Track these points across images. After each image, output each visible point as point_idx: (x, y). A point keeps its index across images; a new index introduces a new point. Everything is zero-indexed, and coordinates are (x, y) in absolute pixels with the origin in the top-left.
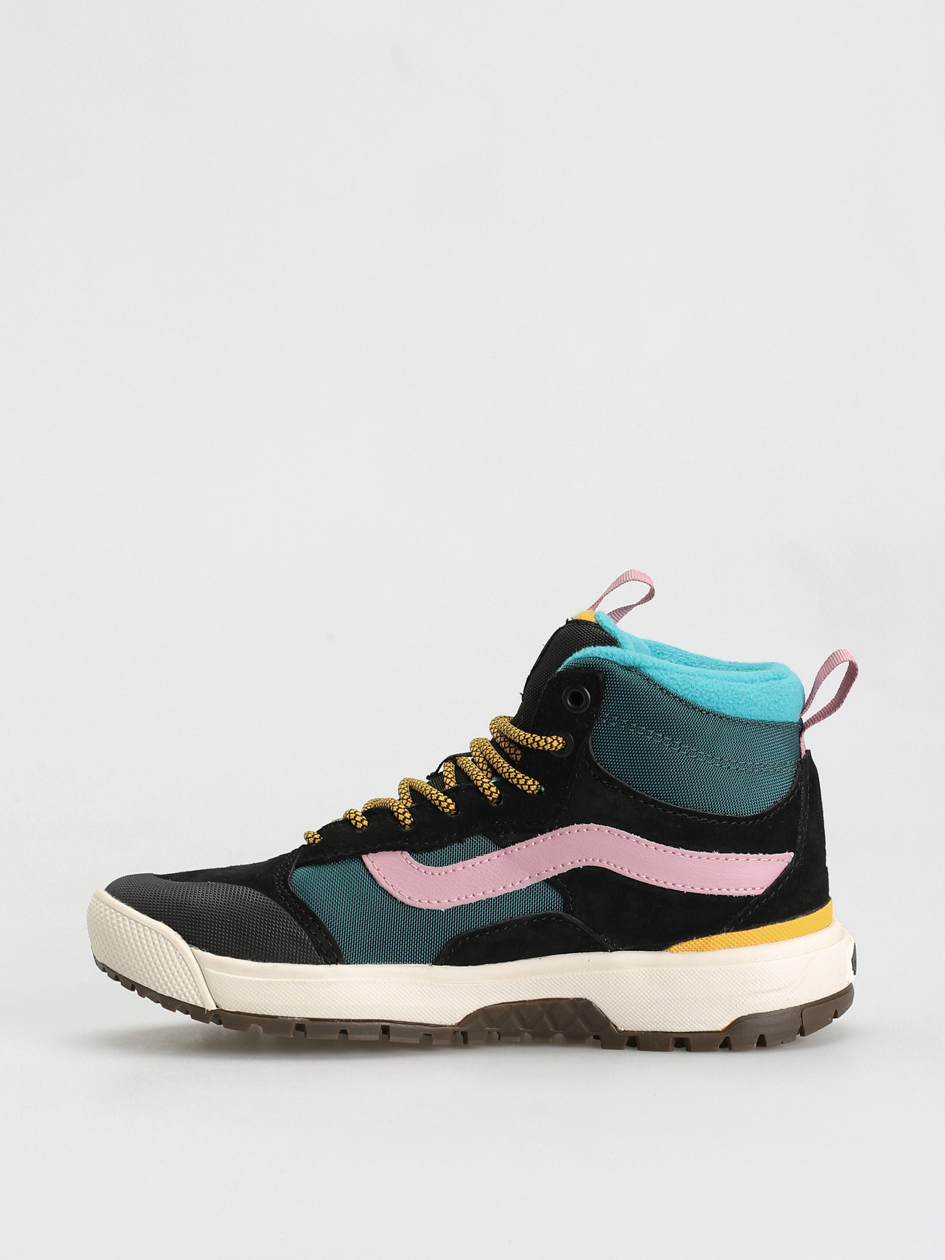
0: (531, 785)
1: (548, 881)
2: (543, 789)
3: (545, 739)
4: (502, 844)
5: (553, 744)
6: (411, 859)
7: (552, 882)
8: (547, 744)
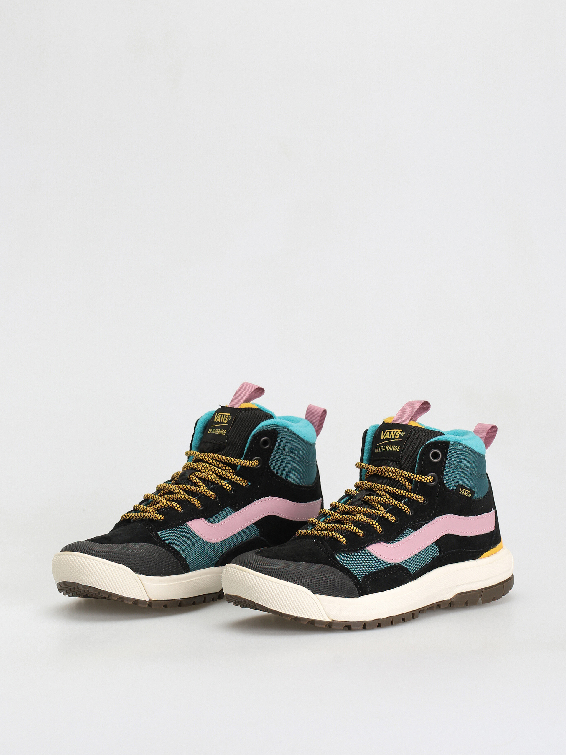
0: (243, 482)
1: (254, 524)
2: (250, 484)
3: (249, 462)
4: (236, 510)
5: (252, 464)
6: (206, 522)
7: (255, 524)
8: (250, 464)
